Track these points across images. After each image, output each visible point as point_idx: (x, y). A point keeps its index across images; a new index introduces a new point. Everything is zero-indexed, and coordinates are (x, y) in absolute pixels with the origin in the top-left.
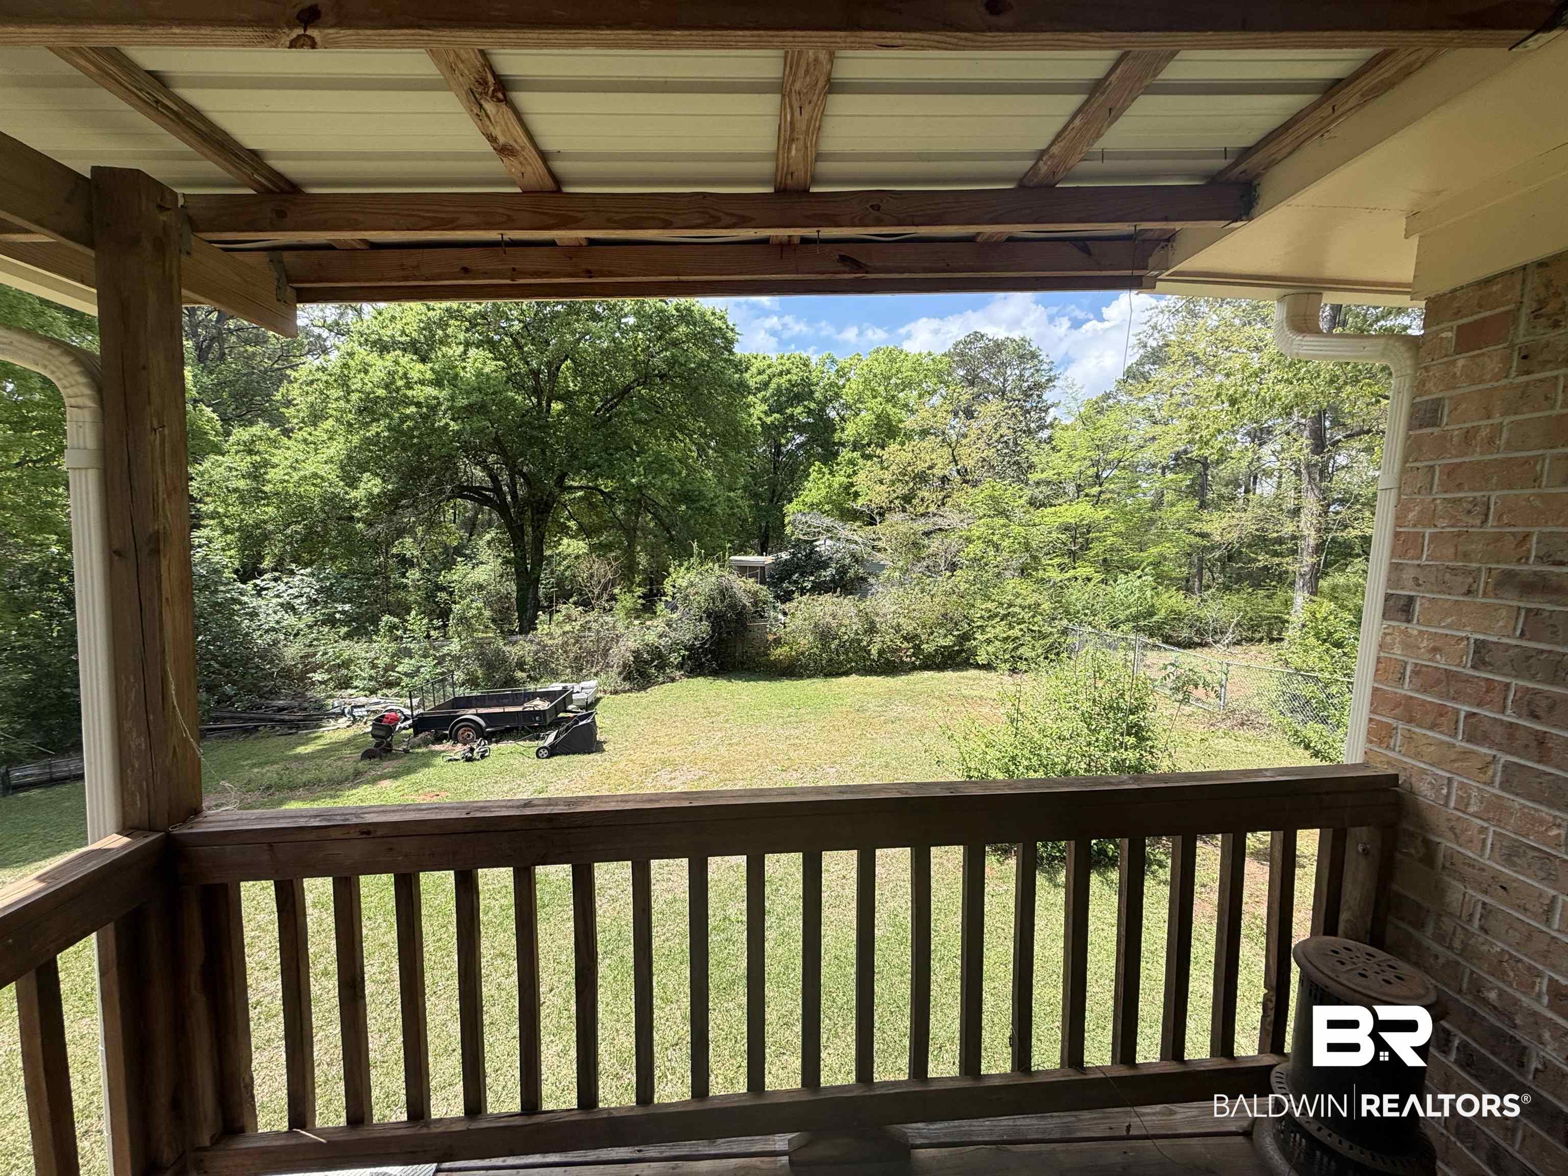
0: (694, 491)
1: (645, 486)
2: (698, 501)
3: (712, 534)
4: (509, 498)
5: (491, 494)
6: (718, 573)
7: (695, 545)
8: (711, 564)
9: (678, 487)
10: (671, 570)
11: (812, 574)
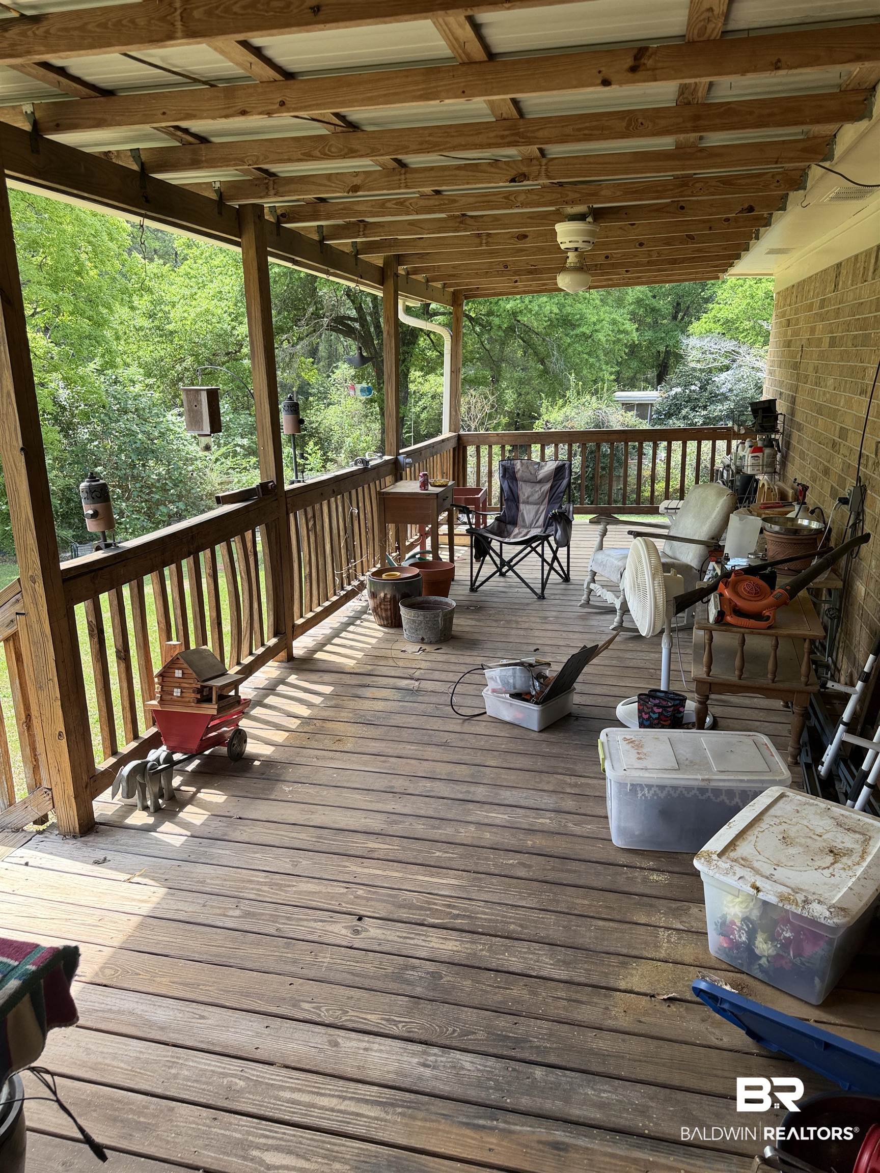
0: (573, 314)
1: (521, 312)
2: (579, 325)
3: (592, 366)
4: (372, 329)
5: (357, 325)
6: (595, 405)
7: (572, 377)
8: (588, 397)
9: (556, 310)
10: (543, 410)
11: (705, 408)
